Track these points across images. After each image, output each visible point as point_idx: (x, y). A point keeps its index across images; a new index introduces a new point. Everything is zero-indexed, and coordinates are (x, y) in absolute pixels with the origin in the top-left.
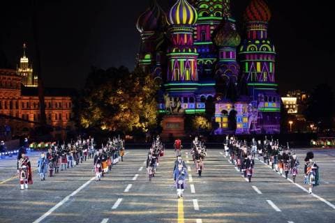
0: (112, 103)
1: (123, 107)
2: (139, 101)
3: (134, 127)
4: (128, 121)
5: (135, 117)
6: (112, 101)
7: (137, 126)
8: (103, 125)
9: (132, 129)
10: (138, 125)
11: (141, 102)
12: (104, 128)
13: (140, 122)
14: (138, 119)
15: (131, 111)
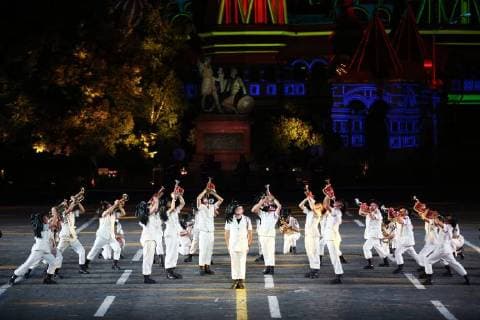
0: (61, 83)
1: (91, 94)
2: (131, 76)
3: (121, 146)
4: (103, 131)
5: (122, 119)
6: (62, 77)
7: (127, 142)
8: (37, 141)
9: (114, 151)
10: (131, 140)
11: (138, 80)
12: (40, 149)
13: (137, 132)
14: (130, 126)
15: (112, 105)
